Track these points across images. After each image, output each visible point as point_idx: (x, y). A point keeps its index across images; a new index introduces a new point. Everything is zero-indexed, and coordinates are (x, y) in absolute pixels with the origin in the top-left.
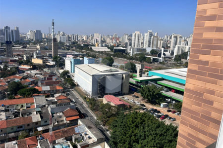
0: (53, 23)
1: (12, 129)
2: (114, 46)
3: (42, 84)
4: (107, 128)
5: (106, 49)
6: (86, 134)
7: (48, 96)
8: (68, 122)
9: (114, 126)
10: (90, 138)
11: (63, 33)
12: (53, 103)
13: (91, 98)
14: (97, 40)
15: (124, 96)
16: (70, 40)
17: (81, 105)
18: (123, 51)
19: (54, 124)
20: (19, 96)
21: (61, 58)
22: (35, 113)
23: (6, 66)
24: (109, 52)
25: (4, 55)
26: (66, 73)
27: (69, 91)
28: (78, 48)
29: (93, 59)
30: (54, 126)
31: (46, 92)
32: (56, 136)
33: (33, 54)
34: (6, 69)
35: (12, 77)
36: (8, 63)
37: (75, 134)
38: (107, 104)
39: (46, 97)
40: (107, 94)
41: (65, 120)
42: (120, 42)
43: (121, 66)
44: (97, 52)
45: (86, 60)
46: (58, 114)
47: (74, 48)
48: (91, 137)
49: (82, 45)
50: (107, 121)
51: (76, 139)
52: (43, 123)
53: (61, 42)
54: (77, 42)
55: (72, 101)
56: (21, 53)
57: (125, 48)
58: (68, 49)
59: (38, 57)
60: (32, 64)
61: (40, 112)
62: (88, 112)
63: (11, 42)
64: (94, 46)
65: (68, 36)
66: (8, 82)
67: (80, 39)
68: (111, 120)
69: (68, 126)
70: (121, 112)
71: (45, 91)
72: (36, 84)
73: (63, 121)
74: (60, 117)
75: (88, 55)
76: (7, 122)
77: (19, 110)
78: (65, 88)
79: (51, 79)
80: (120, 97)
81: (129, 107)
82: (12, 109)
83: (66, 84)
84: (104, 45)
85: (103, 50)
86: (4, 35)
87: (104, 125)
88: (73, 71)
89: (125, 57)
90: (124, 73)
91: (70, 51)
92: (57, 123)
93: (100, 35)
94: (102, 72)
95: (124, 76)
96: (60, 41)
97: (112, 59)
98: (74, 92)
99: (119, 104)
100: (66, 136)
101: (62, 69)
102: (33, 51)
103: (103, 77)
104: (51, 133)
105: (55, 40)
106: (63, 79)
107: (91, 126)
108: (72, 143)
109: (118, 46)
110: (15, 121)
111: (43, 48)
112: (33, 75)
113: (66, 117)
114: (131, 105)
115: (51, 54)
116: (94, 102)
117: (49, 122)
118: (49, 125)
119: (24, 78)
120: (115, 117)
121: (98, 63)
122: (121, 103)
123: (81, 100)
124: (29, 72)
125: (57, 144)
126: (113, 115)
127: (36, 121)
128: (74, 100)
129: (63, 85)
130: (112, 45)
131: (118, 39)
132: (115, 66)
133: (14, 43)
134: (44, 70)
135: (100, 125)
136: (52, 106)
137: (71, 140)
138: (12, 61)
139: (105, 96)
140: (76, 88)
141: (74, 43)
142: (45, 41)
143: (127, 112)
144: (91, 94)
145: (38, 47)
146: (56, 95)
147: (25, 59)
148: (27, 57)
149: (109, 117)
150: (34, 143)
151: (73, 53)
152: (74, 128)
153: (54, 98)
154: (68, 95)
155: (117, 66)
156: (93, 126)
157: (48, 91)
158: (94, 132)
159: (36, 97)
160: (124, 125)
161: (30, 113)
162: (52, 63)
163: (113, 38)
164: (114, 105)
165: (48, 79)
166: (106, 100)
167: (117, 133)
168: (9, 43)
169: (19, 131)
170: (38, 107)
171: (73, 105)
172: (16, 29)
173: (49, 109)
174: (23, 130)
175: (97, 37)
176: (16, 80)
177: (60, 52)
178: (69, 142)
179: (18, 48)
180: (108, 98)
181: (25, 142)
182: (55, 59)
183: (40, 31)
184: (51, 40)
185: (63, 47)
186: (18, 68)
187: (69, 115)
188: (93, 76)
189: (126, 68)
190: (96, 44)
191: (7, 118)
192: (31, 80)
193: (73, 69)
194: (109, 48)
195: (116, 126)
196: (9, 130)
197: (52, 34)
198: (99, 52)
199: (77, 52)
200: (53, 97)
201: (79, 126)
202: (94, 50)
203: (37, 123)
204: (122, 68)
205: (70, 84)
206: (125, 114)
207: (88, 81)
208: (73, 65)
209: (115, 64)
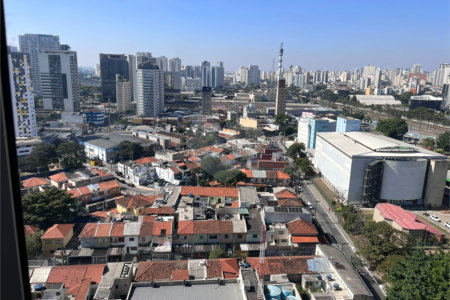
0: (282, 51)
1: (201, 237)
2: (411, 94)
3: (254, 164)
4: (380, 278)
5: (391, 101)
6: (330, 279)
7: (261, 189)
8: (296, 245)
9: (396, 275)
10: (338, 289)
11: (300, 68)
12: (271, 203)
13: (345, 204)
14: (369, 80)
15: (429, 212)
16: (311, 83)
17: (324, 215)
18: (436, 105)
19: (269, 243)
20: (216, 183)
21: (290, 119)
22: (238, 216)
23: (200, 130)
24: (398, 106)
25: (198, 111)
26: (298, 149)
27: (302, 185)
28: (325, 98)
29: (356, 122)
30: (270, 248)
31: (260, 181)
32: (270, 266)
33: (242, 110)
34: (200, 134)
35: (208, 149)
36: (203, 124)
37: (307, 273)
38: (383, 225)
39: (258, 190)
40: (384, 201)
41: (291, 242)
42: (427, 83)
43: (427, 140)
44: (366, 107)
45: (341, 122)
46: (278, 227)
47: (318, 98)
48: (341, 286)
49: (336, 92)
50: (379, 262)
51: (309, 284)
52: (249, 237)
53: (293, 87)
54: (325, 87)
55: (305, 206)
56: (223, 108)
57: (440, 99)
58: (306, 101)
59: (250, 116)
60: (239, 128)
61: (246, 217)
62: (338, 233)
63: (210, 89)
64: (363, 93)
65: (308, 74)
66: (201, 157)
67: (332, 78)
68: (391, 260)
69: (294, 254)
70: (418, 247)
71: (257, 179)
72: (244, 165)
73: (285, 241)
74: (282, 232)
75: (346, 113)
76: (195, 225)
77: (214, 206)
78: (293, 178)
79: (270, 157)
80: (417, 212)
81: (439, 239)
82: (204, 204)
83: (296, 168)
84: (385, 90)
85: (383, 103)
86: (200, 76)
87: (373, 269)
88: (311, 146)
89: (438, 120)
90: (433, 158)
91: (309, 104)
92: (273, 244)
93: (379, 69)
94: (375, 151)
95: (433, 163)
96: (292, 84)
97: (403, 122)
98: (312, 188)
99: (413, 228)
100: (290, 271)
101: (292, 139)
102: (242, 105)
103: (377, 161)
104: (262, 259)
105: (282, 82)
106: (291, 160)
107: (341, 263)
108: (300, 289)
109: (421, 93)
110: (207, 226)
111: (261, 99)
112: (240, 147)
113: (293, 235)
114: (447, 237)
115: (274, 111)
116: (352, 215)
117: (260, 238)
118: (259, 243)
119: (227, 152)
120: (400, 257)
121: (367, 131)
122: (420, 226)
123: (324, 205)
124: (233, 142)
125: (272, 283)
126: (394, 250)
127: (240, 231)
128: (309, 204)
129: (291, 171)
130: (407, 90)
131: (424, 76)
132: (410, 139)
133: (215, 89)
134: (259, 139)
135: (362, 265)
136: (267, 208)
137: (298, 282)
138: (210, 121)
139: (378, 205)
140: (316, 179)
141: (318, 88)
142: (264, 86)
143: (434, 251)
144: (346, 195)
145: (252, 96)
146: (277, 190)
147: (229, 118)
148: (232, 115)
149: (386, 254)
150: (232, 270)
151: (315, 109)
152: (305, 261)
153: (272, 195)
154: (299, 192)
155: (416, 140)
156: (347, 266)
157: (263, 180)
158: (349, 279)
159: (242, 188)
160: (423, 280)
161: (231, 216)
162: (273, 127)
163: (411, 75)
164: (400, 229)
165: (264, 157)
166: (381, 214)
167: (402, 293)
168: (206, 90)
169: (211, 244)
170: (244, 205)
171: (308, 212)
172: (219, 66)
173: (262, 213)
174: (218, 243)
175: (372, 73)
176: (214, 154)
177: (290, 106)
178: (294, 285)
179: (221, 98)
180: (386, 210)
181: (218, 265)
182: (279, 120)
183: (257, 67)
184: (275, 83)
185: (297, 96)
186: (217, 133)
187: (297, 231)
188: (354, 158)
189: (439, 146)
190: (368, 90)
191: (196, 217)
192: (237, 156)
193: (312, 141)
194: (397, 97)
195: (402, 277)
196: (196, 239)
197: (278, 73)
198: (372, 106)
199: (323, 105)
200: (271, 191)
201: (316, 259)
202: (361, 102)
203: (240, 235)
204: (429, 144)
205: (304, 170)
206: (427, 253)
207: (341, 169)
208: (313, 132)
209: (410, 134)
